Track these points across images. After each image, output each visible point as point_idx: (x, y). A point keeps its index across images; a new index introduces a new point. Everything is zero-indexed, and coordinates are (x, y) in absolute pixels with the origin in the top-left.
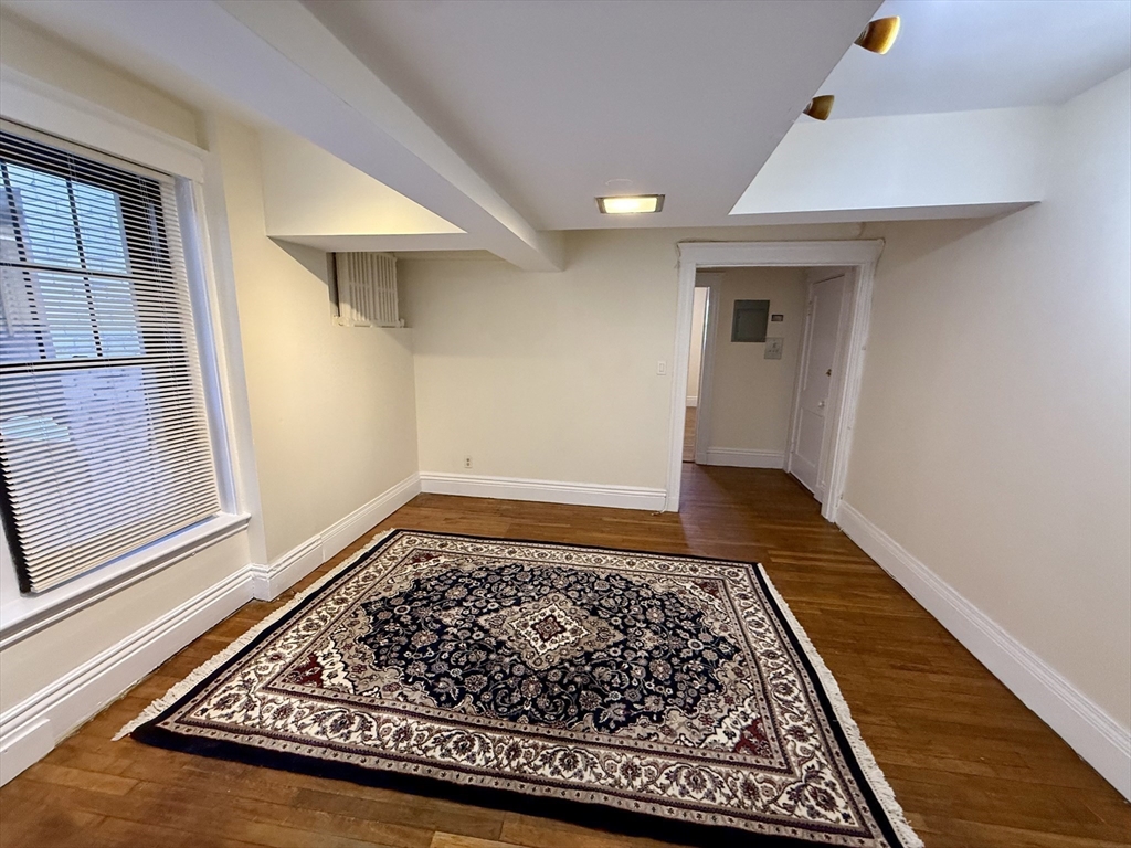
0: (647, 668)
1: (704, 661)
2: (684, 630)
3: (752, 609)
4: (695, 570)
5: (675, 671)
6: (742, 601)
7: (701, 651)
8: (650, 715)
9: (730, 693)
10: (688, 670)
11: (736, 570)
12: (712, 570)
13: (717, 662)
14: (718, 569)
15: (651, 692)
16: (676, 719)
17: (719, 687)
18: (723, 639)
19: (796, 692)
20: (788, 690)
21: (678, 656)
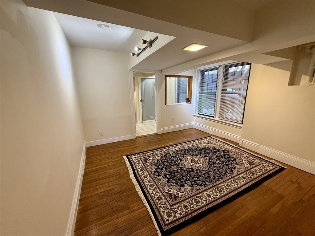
0: (169, 163)
1: (160, 169)
2: (168, 174)
3: (154, 193)
4: (185, 207)
5: (164, 164)
6: (159, 196)
7: (162, 170)
8: (163, 157)
9: (152, 165)
10: (162, 166)
11: (170, 220)
12: (179, 212)
13: (157, 170)
15: (165, 159)
16: (159, 158)
17: (154, 165)
18: (158, 176)
19: (139, 170)
20: (141, 170)
21: (165, 167)
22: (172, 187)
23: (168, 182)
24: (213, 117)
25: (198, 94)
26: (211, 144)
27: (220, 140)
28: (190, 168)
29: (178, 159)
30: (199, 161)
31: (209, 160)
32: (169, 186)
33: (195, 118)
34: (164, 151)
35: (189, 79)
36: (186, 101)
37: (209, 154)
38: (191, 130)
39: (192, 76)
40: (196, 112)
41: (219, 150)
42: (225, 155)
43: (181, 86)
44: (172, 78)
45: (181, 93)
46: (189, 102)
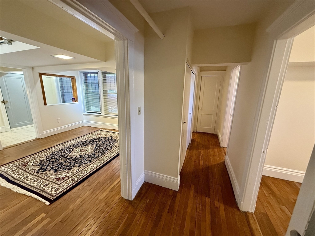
0: (56, 158)
2: (55, 167)
3: (40, 184)
4: (72, 180)
5: (50, 161)
6: (45, 184)
7: (47, 167)
8: (48, 156)
9: (34, 166)
11: (58, 192)
12: (67, 184)
13: (41, 168)
14: (65, 187)
15: (51, 157)
16: (43, 159)
17: (37, 165)
20: (19, 175)
21: (52, 163)
22: (59, 174)
23: (55, 172)
24: (100, 113)
25: (84, 94)
26: (100, 135)
27: (107, 131)
28: (79, 156)
29: (66, 153)
30: (87, 149)
31: (97, 145)
32: (56, 174)
33: (84, 116)
34: (50, 151)
35: (72, 79)
36: (71, 100)
37: (97, 142)
38: (83, 127)
39: (75, 77)
40: (84, 110)
41: (105, 138)
42: (109, 140)
43: (65, 86)
44: (49, 76)
45: (65, 93)
46: (75, 102)
